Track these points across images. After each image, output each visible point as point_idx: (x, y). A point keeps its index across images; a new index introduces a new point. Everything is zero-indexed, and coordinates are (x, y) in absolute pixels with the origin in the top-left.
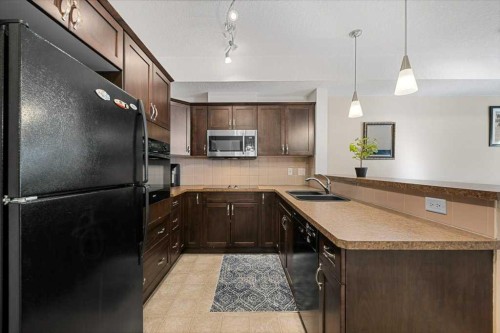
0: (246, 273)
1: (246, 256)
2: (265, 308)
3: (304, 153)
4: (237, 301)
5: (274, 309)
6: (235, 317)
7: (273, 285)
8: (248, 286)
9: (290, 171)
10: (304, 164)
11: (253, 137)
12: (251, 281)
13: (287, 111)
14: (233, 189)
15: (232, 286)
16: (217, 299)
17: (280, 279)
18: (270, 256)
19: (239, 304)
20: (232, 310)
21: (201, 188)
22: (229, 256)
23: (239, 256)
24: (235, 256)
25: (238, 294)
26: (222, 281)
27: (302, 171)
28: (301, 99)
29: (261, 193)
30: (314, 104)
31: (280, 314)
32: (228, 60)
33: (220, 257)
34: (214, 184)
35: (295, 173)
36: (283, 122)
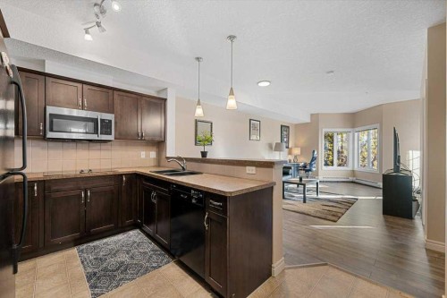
0: (114, 253)
1: (105, 240)
2: (147, 271)
3: (158, 139)
4: (117, 278)
5: (155, 268)
6: (123, 290)
7: (145, 253)
8: (123, 263)
9: (143, 154)
10: (155, 148)
11: (110, 121)
12: (124, 258)
13: (143, 102)
14: (86, 174)
15: (105, 270)
16: (93, 287)
17: (149, 246)
18: (131, 233)
19: (120, 280)
20: (117, 286)
21: (41, 176)
22: (85, 246)
23: (97, 243)
24: (91, 244)
25: (115, 273)
26: (90, 270)
27: (153, 154)
28: (153, 93)
29: (121, 175)
30: (165, 100)
31: (160, 269)
32: (88, 37)
33: (74, 251)
34: (50, 170)
35: (147, 156)
36: (139, 110)
